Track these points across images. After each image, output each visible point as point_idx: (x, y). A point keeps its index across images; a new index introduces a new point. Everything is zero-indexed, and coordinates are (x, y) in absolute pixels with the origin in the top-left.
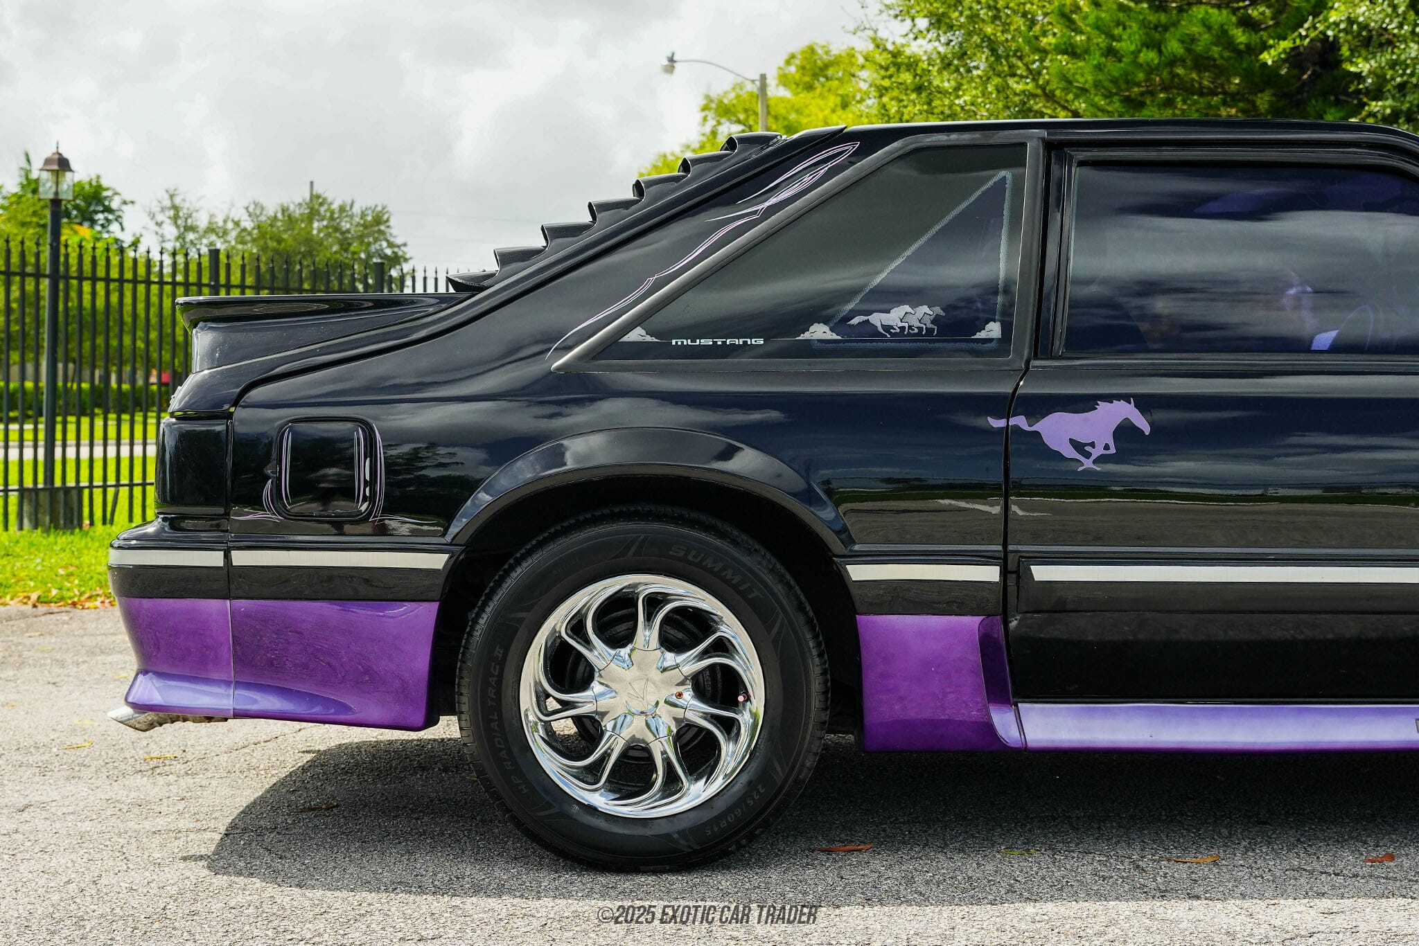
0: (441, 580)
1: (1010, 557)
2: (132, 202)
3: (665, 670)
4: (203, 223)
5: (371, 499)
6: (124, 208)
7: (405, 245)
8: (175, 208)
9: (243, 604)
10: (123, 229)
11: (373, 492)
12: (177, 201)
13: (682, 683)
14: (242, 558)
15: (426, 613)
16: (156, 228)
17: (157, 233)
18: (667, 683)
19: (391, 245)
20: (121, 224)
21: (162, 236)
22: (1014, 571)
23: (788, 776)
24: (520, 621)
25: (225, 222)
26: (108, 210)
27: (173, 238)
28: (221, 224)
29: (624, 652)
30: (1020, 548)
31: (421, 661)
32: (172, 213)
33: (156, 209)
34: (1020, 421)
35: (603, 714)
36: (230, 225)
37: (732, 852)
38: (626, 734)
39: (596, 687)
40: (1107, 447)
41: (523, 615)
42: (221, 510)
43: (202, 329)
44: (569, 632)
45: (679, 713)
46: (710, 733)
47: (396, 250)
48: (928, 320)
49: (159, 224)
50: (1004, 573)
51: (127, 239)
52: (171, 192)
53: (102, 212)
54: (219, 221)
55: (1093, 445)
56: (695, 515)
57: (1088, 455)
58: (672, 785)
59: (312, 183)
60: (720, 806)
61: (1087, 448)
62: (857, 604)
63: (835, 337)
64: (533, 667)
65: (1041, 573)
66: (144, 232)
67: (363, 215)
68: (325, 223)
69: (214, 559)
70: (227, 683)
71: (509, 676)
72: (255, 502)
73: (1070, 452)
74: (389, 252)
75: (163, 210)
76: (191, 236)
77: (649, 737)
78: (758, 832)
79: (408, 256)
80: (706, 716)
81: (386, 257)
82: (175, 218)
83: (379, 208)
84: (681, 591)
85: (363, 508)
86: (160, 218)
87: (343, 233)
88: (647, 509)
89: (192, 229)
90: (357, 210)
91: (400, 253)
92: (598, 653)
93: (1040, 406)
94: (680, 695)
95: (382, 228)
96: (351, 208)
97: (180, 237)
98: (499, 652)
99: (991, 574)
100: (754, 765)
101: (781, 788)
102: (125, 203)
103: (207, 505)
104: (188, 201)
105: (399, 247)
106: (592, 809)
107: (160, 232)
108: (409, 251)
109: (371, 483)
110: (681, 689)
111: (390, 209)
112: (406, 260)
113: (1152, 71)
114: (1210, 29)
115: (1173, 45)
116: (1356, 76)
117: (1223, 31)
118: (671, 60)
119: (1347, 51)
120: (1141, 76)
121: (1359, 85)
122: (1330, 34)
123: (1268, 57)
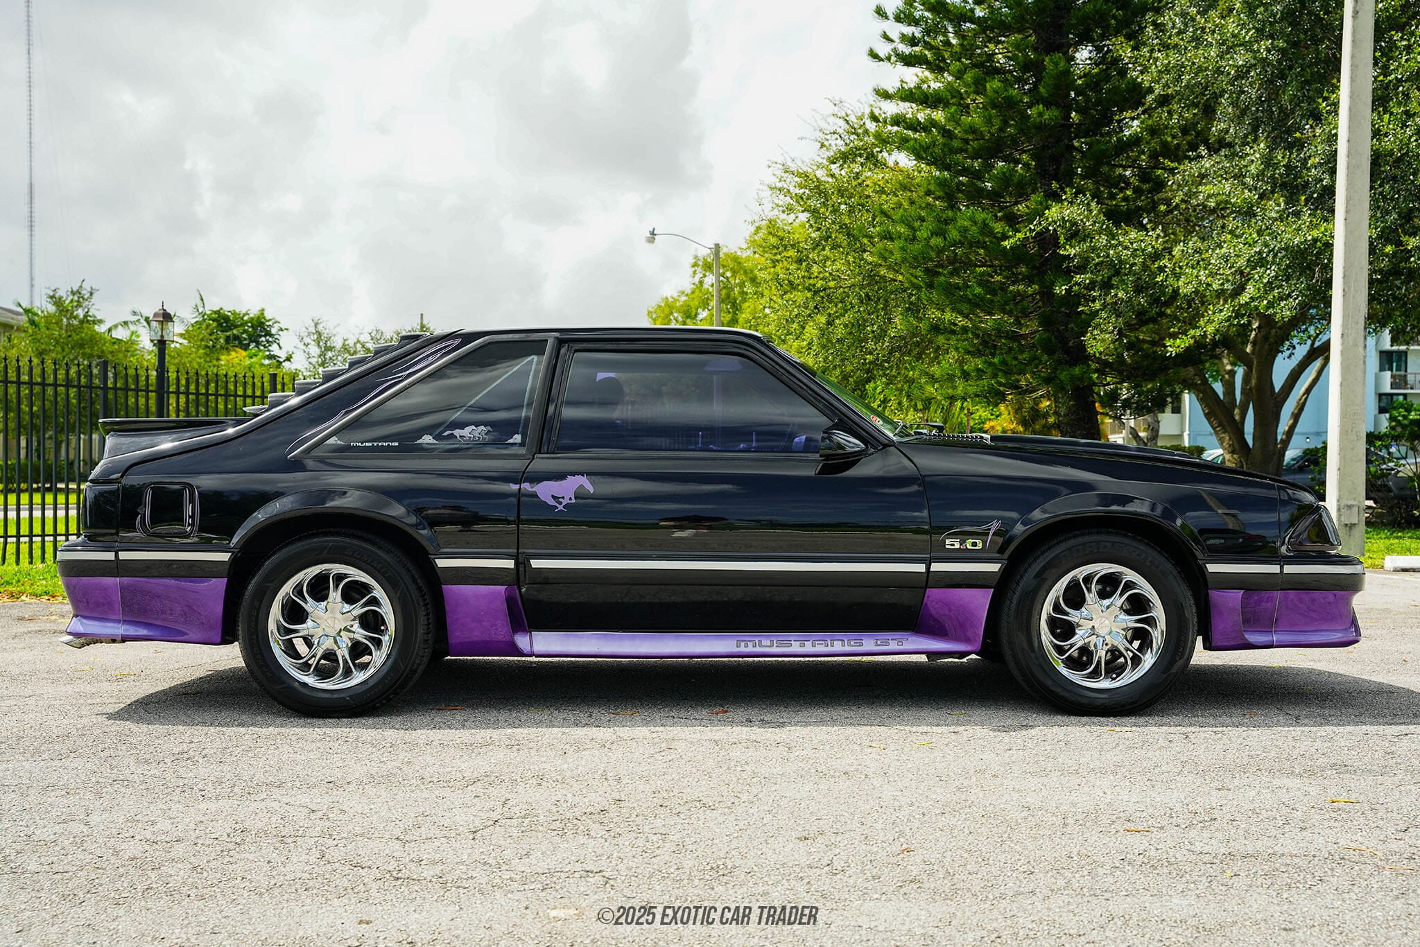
0: (227, 567)
1: (520, 555)
2: (287, 329)
3: (343, 614)
4: (338, 344)
5: (192, 525)
6: (281, 333)
8: (320, 334)
9: (126, 580)
10: (280, 348)
11: (193, 521)
12: (320, 328)
13: (353, 620)
14: (124, 555)
15: (220, 584)
16: (304, 348)
17: (305, 352)
18: (345, 620)
20: (278, 344)
21: (308, 354)
22: (522, 563)
23: (407, 666)
24: (268, 587)
25: (355, 344)
26: (269, 334)
27: (316, 355)
28: (351, 345)
29: (324, 604)
30: (525, 551)
31: (218, 608)
32: (315, 337)
33: (304, 334)
34: (526, 486)
35: (312, 636)
36: (359, 346)
37: (378, 707)
38: (324, 647)
39: (309, 623)
40: (570, 499)
41: (268, 584)
42: (114, 531)
43: (112, 436)
44: (296, 594)
45: (351, 635)
46: (367, 645)
48: (483, 433)
49: (307, 345)
50: (516, 564)
51: (282, 355)
52: (316, 320)
53: (265, 336)
54: (351, 342)
55: (563, 498)
56: (360, 534)
57: (561, 503)
58: (348, 673)
59: (422, 315)
60: (371, 683)
61: (560, 500)
62: (442, 580)
63: (435, 442)
64: (275, 612)
65: (535, 564)
66: (295, 350)
69: (110, 556)
70: (119, 621)
71: (261, 616)
72: (132, 528)
73: (552, 502)
75: (309, 334)
76: (329, 354)
77: (336, 648)
78: (391, 697)
80: (367, 638)
82: (318, 342)
84: (352, 572)
85: (188, 530)
86: (307, 340)
88: (336, 530)
89: (331, 349)
92: (310, 605)
93: (537, 478)
94: (352, 626)
97: (322, 354)
98: (256, 604)
99: (509, 564)
100: (390, 662)
101: (402, 675)
102: (281, 330)
103: (106, 528)
104: (327, 327)
106: (305, 685)
107: (307, 350)
109: (192, 517)
110: (352, 623)
113: (940, 251)
114: (975, 223)
115: (954, 234)
116: (1067, 257)
117: (985, 224)
118: (653, 233)
119: (1062, 240)
120: (933, 255)
121: (1069, 263)
122: (1051, 228)
123: (1007, 244)
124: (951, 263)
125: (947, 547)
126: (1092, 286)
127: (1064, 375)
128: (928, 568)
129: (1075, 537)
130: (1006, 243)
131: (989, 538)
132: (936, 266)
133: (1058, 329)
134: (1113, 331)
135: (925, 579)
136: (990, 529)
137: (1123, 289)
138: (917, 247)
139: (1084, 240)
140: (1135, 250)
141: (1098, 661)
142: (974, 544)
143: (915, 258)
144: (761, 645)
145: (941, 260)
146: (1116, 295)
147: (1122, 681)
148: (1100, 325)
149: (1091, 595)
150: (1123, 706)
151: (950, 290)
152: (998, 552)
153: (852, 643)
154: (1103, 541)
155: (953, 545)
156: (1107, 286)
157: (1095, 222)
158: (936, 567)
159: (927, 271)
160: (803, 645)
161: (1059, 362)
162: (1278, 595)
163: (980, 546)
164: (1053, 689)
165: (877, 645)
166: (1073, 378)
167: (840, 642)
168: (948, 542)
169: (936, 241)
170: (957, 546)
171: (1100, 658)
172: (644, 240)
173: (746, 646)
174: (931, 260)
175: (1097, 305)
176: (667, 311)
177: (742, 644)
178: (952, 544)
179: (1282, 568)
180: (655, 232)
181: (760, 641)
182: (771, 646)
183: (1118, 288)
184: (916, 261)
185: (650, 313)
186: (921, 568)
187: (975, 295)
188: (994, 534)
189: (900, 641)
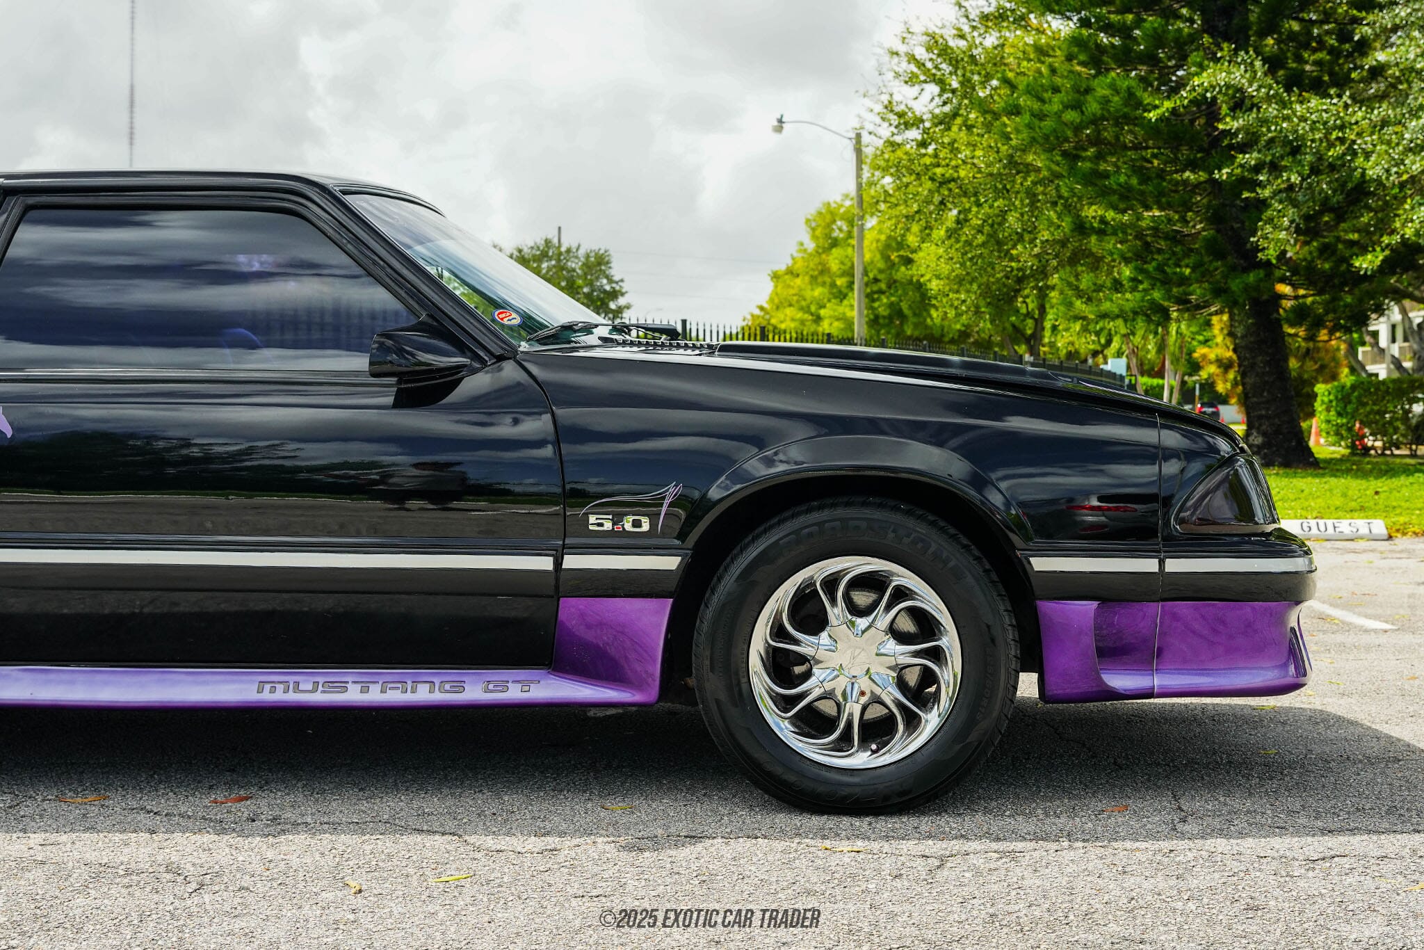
7: (622, 281)
19: (610, 281)
47: (614, 285)
67: (588, 256)
68: (553, 262)
74: (608, 288)
79: (624, 290)
81: (605, 291)
83: (602, 252)
87: (569, 271)
90: (582, 252)
91: (617, 288)
95: (603, 268)
96: (577, 250)
105: (617, 283)
108: (625, 287)
111: (611, 252)
112: (623, 294)
113: (1077, 129)
114: (1118, 93)
115: (1093, 107)
116: (1226, 133)
117: (1130, 93)
118: (780, 121)
119: (1225, 109)
120: (1069, 133)
121: (1231, 139)
122: (1209, 95)
123: (1153, 115)
124: (1092, 144)
125: (591, 527)
126: (1257, 169)
127: (1235, 285)
128: (558, 563)
129: (809, 511)
130: (1151, 115)
131: (664, 509)
132: (1075, 148)
133: (1232, 228)
134: (1290, 226)
135: (553, 582)
136: (664, 498)
137: (1297, 172)
138: (1048, 124)
139: (1251, 109)
140: (1314, 122)
141: (848, 719)
142: (637, 524)
143: (1046, 137)
144: (297, 689)
145: (1081, 141)
146: (1289, 179)
147: (887, 756)
148: (1272, 220)
149: (836, 610)
150: (886, 798)
151: (1094, 179)
152: (678, 538)
153: (447, 687)
154: (852, 519)
155: (601, 525)
156: (1275, 168)
157: (1260, 87)
158: (571, 562)
159: (1065, 154)
160: (365, 690)
161: (1233, 268)
162: (1157, 609)
163: (646, 527)
164: (769, 768)
165: (487, 691)
166: (1247, 288)
167: (427, 685)
168: (592, 519)
169: (1071, 116)
170: (608, 526)
171: (851, 715)
172: (771, 129)
173: (273, 690)
174: (1067, 140)
175: (1267, 193)
176: (828, 218)
177: (268, 687)
178: (597, 522)
179: (1162, 563)
180: (784, 120)
181: (297, 683)
182: (314, 690)
183: (1292, 170)
184: (1049, 143)
185: (808, 221)
186: (546, 563)
187: (1120, 185)
188: (671, 505)
189: (526, 683)
